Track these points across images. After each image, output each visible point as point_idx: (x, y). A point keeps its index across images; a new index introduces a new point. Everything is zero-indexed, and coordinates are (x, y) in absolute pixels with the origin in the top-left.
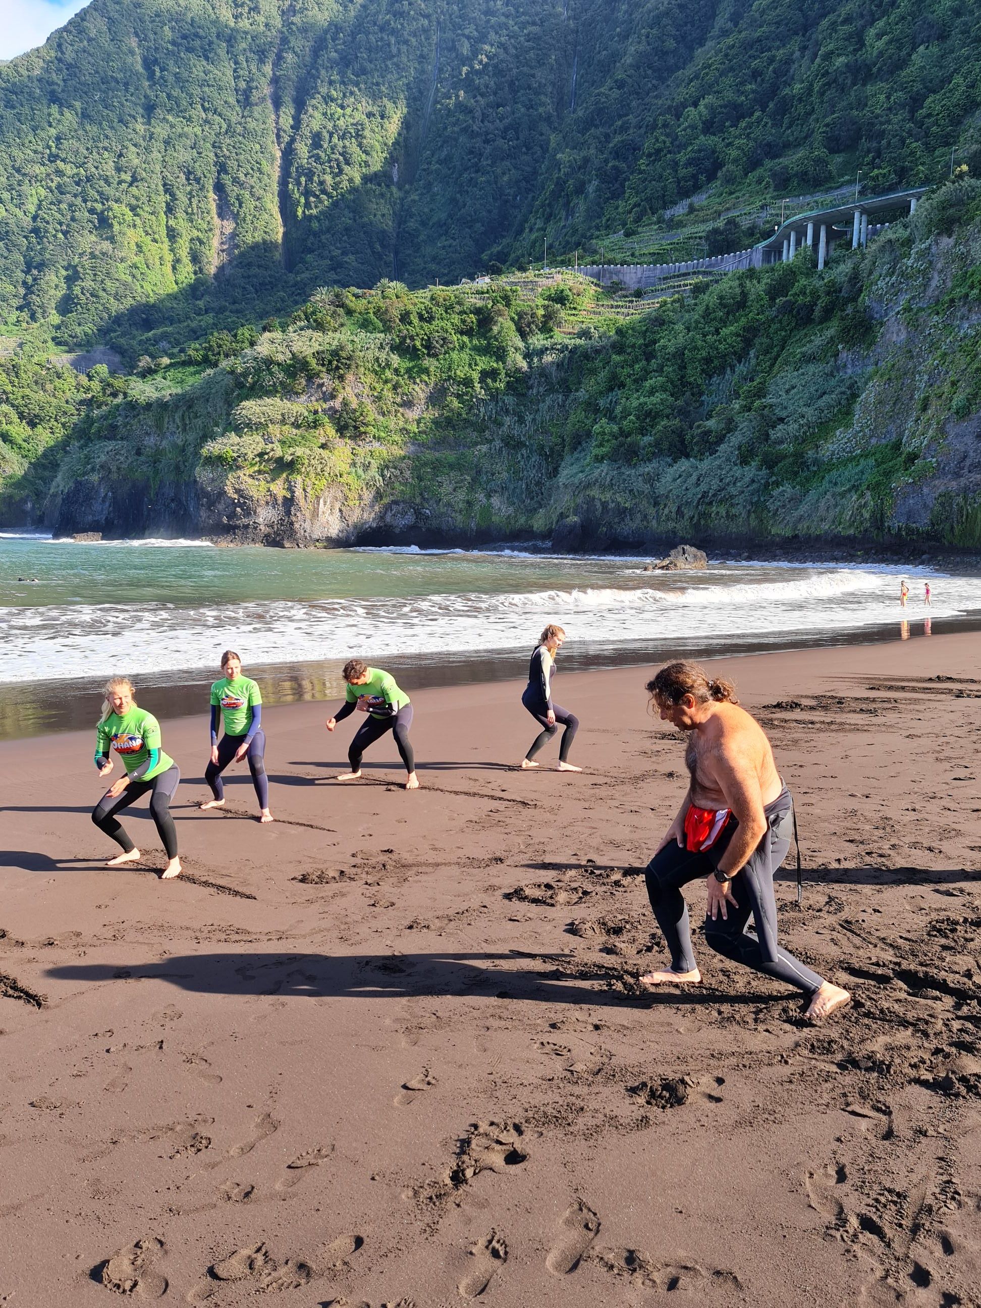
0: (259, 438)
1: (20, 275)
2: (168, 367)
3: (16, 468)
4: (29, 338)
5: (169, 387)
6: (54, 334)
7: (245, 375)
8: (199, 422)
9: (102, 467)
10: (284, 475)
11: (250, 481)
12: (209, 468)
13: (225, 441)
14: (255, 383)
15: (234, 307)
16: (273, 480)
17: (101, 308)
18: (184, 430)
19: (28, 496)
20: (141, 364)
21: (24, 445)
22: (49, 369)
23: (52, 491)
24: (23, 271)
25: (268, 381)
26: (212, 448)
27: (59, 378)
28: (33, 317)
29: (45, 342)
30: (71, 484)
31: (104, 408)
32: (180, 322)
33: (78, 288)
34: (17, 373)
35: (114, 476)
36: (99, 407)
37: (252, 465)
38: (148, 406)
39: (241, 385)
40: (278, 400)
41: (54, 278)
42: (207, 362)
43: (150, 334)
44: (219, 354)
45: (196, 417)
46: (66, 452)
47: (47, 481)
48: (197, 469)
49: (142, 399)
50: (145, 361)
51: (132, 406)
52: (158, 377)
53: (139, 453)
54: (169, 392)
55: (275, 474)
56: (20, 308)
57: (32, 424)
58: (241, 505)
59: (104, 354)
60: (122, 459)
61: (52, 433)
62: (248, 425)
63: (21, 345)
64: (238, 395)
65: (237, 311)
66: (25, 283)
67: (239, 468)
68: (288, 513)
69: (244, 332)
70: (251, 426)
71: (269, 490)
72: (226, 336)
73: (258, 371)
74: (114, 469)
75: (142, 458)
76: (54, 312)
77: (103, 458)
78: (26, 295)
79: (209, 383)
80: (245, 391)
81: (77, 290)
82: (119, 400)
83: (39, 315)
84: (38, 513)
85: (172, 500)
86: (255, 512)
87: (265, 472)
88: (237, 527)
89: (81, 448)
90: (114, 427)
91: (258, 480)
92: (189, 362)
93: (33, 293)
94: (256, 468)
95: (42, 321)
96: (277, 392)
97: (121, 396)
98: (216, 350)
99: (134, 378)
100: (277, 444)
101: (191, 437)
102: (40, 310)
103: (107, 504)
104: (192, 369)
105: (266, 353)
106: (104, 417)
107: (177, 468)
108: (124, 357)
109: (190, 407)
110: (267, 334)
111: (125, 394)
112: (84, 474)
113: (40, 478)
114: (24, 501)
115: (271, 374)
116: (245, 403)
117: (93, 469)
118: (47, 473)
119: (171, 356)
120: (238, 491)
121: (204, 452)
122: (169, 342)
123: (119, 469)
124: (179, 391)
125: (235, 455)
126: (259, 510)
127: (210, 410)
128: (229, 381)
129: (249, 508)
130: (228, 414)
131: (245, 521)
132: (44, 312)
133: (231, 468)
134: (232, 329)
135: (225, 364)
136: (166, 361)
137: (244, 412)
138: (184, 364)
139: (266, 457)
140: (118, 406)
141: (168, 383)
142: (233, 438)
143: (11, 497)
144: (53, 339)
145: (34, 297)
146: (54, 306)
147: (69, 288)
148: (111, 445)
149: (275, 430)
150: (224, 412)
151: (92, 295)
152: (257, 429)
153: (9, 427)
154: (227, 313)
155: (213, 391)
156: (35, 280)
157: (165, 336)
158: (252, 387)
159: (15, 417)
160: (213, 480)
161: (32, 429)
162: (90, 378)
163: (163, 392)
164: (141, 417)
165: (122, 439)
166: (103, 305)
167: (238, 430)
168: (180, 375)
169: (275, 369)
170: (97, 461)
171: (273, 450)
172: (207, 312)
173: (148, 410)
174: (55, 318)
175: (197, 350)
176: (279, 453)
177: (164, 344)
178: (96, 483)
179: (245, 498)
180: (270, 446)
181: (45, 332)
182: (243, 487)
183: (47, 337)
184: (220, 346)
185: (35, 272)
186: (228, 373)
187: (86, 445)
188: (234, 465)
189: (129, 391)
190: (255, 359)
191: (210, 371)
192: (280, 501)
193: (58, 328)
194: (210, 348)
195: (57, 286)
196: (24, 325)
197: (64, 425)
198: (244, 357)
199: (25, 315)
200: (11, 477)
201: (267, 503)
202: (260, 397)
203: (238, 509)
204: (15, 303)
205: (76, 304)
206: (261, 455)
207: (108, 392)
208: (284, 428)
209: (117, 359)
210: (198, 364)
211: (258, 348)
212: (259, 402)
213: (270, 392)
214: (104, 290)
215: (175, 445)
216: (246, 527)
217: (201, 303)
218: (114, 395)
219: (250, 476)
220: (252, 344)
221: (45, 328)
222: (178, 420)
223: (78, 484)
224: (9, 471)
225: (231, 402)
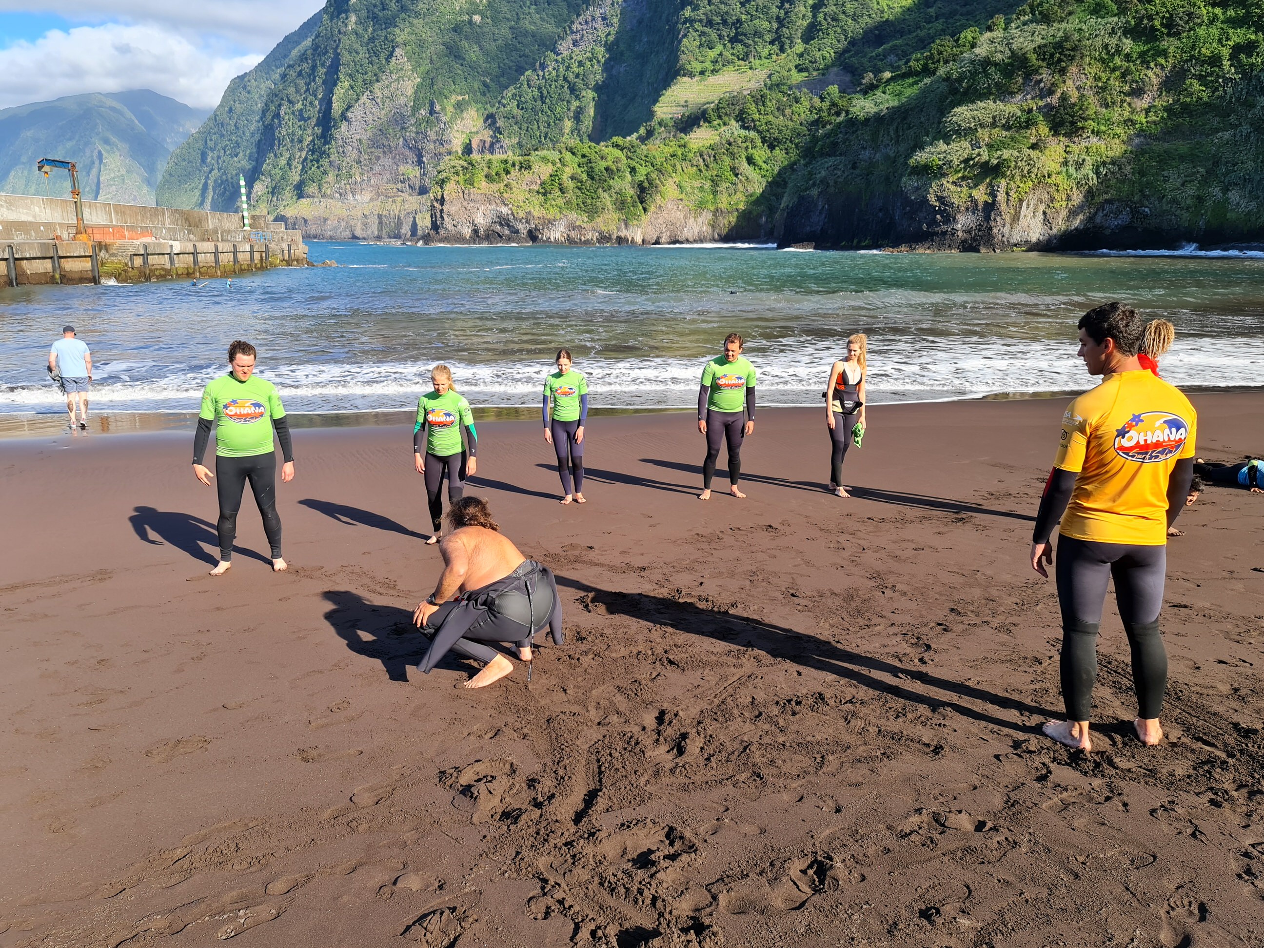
0: (966, 144)
1: (775, 10)
2: (888, 81)
3: (756, 187)
4: (777, 68)
5: (888, 100)
6: (798, 62)
7: (960, 80)
8: (911, 132)
9: (821, 181)
10: (988, 180)
11: (953, 188)
12: (914, 178)
13: (933, 150)
14: (969, 87)
15: (964, 10)
16: (976, 185)
17: (839, 30)
18: (897, 142)
19: (763, 211)
20: (864, 81)
21: (764, 166)
22: (789, 95)
23: (782, 206)
24: (777, 7)
25: (983, 84)
26: (921, 157)
27: (797, 102)
28: (782, 50)
29: (790, 70)
30: (796, 199)
31: (828, 127)
32: (910, 32)
33: (822, 15)
34: (764, 102)
35: (831, 190)
36: (824, 126)
37: (957, 172)
38: (867, 120)
39: (954, 91)
40: (991, 102)
41: (802, 9)
42: (927, 71)
43: (880, 50)
44: (939, 61)
45: (909, 128)
46: (793, 170)
47: (779, 197)
48: (904, 179)
49: (862, 115)
50: (869, 77)
51: (852, 123)
52: (878, 93)
53: (854, 167)
54: (887, 105)
55: (977, 182)
56: (772, 43)
57: (772, 147)
58: (940, 212)
59: (837, 75)
60: (839, 173)
61: (787, 153)
62: (957, 132)
63: (770, 76)
64: (952, 101)
65: (968, 13)
66: (778, 18)
67: (944, 175)
68: (987, 218)
69: (968, 35)
70: (959, 132)
71: (970, 196)
72: (948, 42)
73: (974, 74)
74: (831, 183)
75: (857, 172)
76: (799, 41)
77: (823, 173)
78: (778, 29)
79: (925, 92)
80: (958, 97)
81: (820, 17)
82: (842, 118)
83: (787, 47)
84: (770, 226)
85: (880, 210)
86: (954, 219)
87: (968, 178)
88: (936, 234)
89: (805, 165)
90: (835, 144)
91: (961, 186)
92: (909, 74)
93: (783, 26)
94: (960, 175)
95: (789, 51)
96: (991, 94)
97: (843, 114)
98: (936, 57)
99: (858, 95)
100: (985, 148)
101: (902, 148)
102: (788, 41)
103: (823, 216)
104: (911, 80)
105: (984, 54)
106: (827, 135)
107: (887, 178)
108: (854, 75)
109: (905, 118)
110: (988, 35)
111: (847, 112)
112: (807, 189)
113: (774, 195)
114: (760, 216)
115: (987, 75)
116: (958, 110)
117: (814, 185)
118: (779, 190)
119: (893, 69)
120: (940, 199)
121: (911, 162)
122: (897, 55)
123: (836, 182)
124: (896, 103)
125: (941, 163)
126: (959, 216)
127: (922, 119)
128: (944, 87)
129: (949, 215)
130: (940, 122)
131: (944, 228)
132: (792, 42)
133: (935, 177)
134: (955, 34)
135: (942, 71)
136: (887, 75)
137: (955, 119)
138: (904, 76)
139: (971, 162)
140: (840, 123)
141: (887, 97)
142: (942, 146)
143: (750, 212)
144: (796, 67)
145: (784, 30)
146: (799, 35)
147: (814, 16)
148: (831, 161)
149: (984, 135)
150: (936, 121)
151: (833, 19)
152: (965, 135)
153: (754, 151)
154: (957, 17)
155: (928, 100)
156: (786, 13)
157: (893, 49)
158: (966, 93)
159: (759, 142)
160: (917, 189)
161: (771, 152)
162: (822, 99)
163: (881, 107)
164: (859, 132)
165: (841, 155)
166: (841, 27)
167: (947, 140)
168: (899, 88)
169: (991, 70)
170: (818, 176)
171: (979, 155)
172: (937, 18)
173: (866, 125)
174: (799, 47)
175: (917, 60)
176: (985, 157)
177: (892, 58)
178: (815, 197)
179: (946, 205)
180: (977, 151)
181: (790, 61)
182: (945, 194)
183: (792, 66)
184: (940, 53)
185: (787, 6)
186: (944, 80)
187: (810, 163)
188: (940, 173)
189: (851, 109)
190: (972, 62)
191: (927, 80)
192: (980, 207)
193: (801, 55)
194: (931, 57)
195: (804, 16)
196: (774, 57)
197: (797, 145)
198: (963, 61)
199: (775, 48)
200: (751, 195)
201: (967, 209)
202: (973, 102)
203: (938, 216)
204: (768, 37)
205: (818, 31)
206: (966, 161)
207: (833, 112)
208: (993, 131)
209: (848, 78)
210: (917, 74)
211: (977, 50)
212: (971, 106)
213: (983, 96)
214: (844, 13)
215: (887, 157)
216: (944, 233)
217: (932, 11)
218: (838, 114)
219: (953, 183)
220: (973, 46)
221: (791, 57)
222: (892, 133)
223: (801, 198)
224: (750, 190)
225: (944, 109)
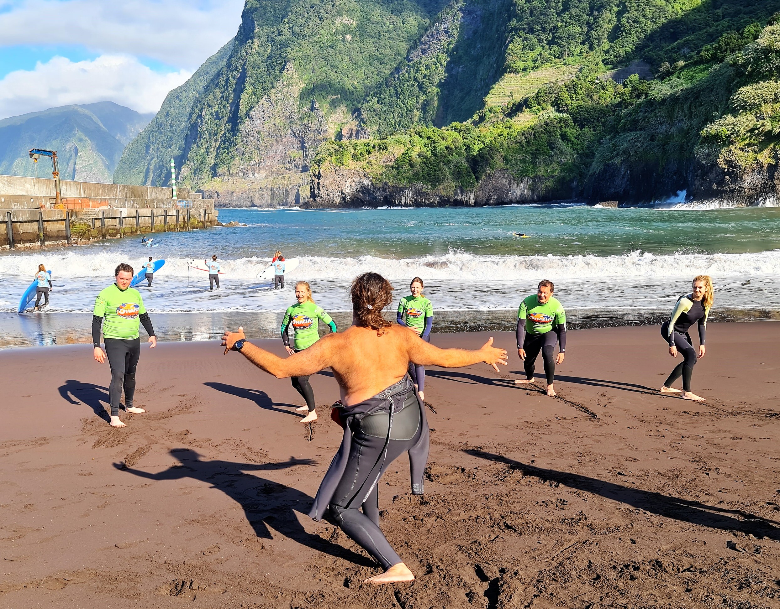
0: (751, 117)
1: (585, 17)
2: (682, 68)
3: (569, 158)
4: (587, 63)
5: (682, 84)
6: (604, 57)
7: (745, 65)
8: (702, 109)
9: (624, 152)
10: (771, 146)
11: (740, 153)
12: (706, 146)
13: (722, 122)
14: (753, 70)
15: (747, 10)
16: (761, 150)
17: (640, 30)
18: (690, 117)
19: (575, 177)
20: (661, 69)
21: (575, 141)
22: (597, 84)
23: (591, 172)
24: (587, 15)
25: (765, 68)
26: (711, 129)
27: (603, 89)
28: (591, 48)
29: (598, 64)
30: (602, 167)
31: (630, 107)
32: (700, 29)
33: (625, 19)
34: (575, 90)
35: (633, 158)
36: (626, 107)
37: (743, 140)
38: (664, 101)
39: (739, 74)
40: (772, 82)
41: (609, 15)
42: (715, 59)
43: (675, 44)
44: (726, 51)
45: (701, 105)
46: (600, 143)
47: (588, 165)
48: (696, 147)
49: (659, 97)
50: (665, 66)
51: (651, 104)
52: (674, 78)
53: (652, 139)
54: (681, 88)
55: (762, 146)
56: (583, 43)
57: (582, 126)
58: (729, 173)
59: (638, 66)
60: (639, 144)
61: (594, 130)
62: (743, 107)
63: (580, 70)
64: (737, 83)
65: (750, 12)
66: (588, 23)
67: (732, 143)
68: (771, 177)
69: (751, 29)
70: (745, 107)
71: (756, 159)
72: (734, 35)
73: (757, 60)
74: (632, 153)
75: (655, 143)
76: (606, 40)
77: (626, 145)
78: (588, 32)
79: (715, 76)
80: (744, 79)
81: (624, 21)
82: (642, 99)
83: (595, 45)
84: (581, 188)
85: (675, 174)
86: (741, 179)
87: (754, 145)
88: (725, 192)
89: (610, 139)
90: (636, 121)
91: (747, 151)
92: (701, 61)
93: (593, 29)
94: (747, 142)
95: (597, 49)
96: (773, 75)
97: (643, 97)
98: (724, 48)
99: (656, 81)
100: (768, 119)
101: (694, 122)
102: (596, 41)
103: (626, 179)
104: (702, 67)
105: (766, 44)
106: (629, 115)
107: (681, 147)
108: (652, 65)
109: (697, 98)
110: (769, 28)
111: (647, 95)
112: (611, 158)
113: (584, 164)
114: (572, 181)
115: (769, 60)
116: (743, 89)
117: (618, 155)
118: (588, 160)
119: (686, 58)
120: (728, 162)
121: (703, 133)
122: (689, 48)
123: (636, 152)
124: (689, 86)
125: (729, 133)
126: (745, 176)
127: (713, 98)
128: (731, 72)
129: (736, 176)
130: (728, 100)
131: (732, 186)
132: (599, 42)
133: (724, 144)
134: (739, 29)
135: (729, 59)
136: (682, 63)
137: (741, 96)
138: (696, 64)
139: (757, 132)
140: (640, 104)
141: (681, 81)
142: (730, 119)
143: (564, 178)
144: (603, 61)
145: (593, 32)
146: (606, 36)
147: (619, 20)
148: (632, 135)
149: (767, 109)
150: (725, 98)
151: (634, 22)
152: (751, 109)
153: (567, 130)
154: (741, 16)
155: (717, 82)
156: (595, 19)
157: (686, 44)
158: (750, 75)
159: (571, 123)
160: (708, 155)
161: (581, 130)
162: (625, 86)
163: (676, 89)
164: (657, 111)
165: (641, 130)
166: (641, 28)
167: (734, 113)
168: (692, 73)
169: (772, 56)
170: (621, 148)
171: (763, 125)
172: (724, 17)
173: (663, 105)
174: (606, 45)
175: (707, 51)
176: (768, 127)
177: (685, 50)
178: (619, 165)
179: (734, 167)
180: (761, 122)
181: (598, 57)
182: (733, 158)
183: (599, 60)
184: (727, 44)
185: (596, 13)
186: (731, 65)
187: (614, 137)
188: (728, 141)
189: (650, 92)
190: (755, 50)
191: (716, 66)
192: (765, 167)
193: (607, 52)
194: (720, 47)
195: (610, 20)
196: (585, 54)
197: (603, 124)
198: (747, 50)
199: (586, 47)
200: (565, 164)
201: (753, 170)
202: (757, 82)
203: (727, 177)
204: (580, 39)
205: (622, 31)
206: (752, 131)
207: (634, 95)
208: (775, 105)
209: (647, 68)
210: (707, 61)
211: (759, 41)
212: (755, 86)
213: (765, 78)
214: (644, 16)
215: (681, 130)
216: (732, 191)
217: (719, 12)
218: (639, 97)
219: (740, 148)
220: (756, 37)
221: (598, 54)
222: (685, 110)
223: (606, 165)
224: (563, 160)
225: (731, 89)
